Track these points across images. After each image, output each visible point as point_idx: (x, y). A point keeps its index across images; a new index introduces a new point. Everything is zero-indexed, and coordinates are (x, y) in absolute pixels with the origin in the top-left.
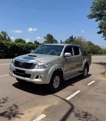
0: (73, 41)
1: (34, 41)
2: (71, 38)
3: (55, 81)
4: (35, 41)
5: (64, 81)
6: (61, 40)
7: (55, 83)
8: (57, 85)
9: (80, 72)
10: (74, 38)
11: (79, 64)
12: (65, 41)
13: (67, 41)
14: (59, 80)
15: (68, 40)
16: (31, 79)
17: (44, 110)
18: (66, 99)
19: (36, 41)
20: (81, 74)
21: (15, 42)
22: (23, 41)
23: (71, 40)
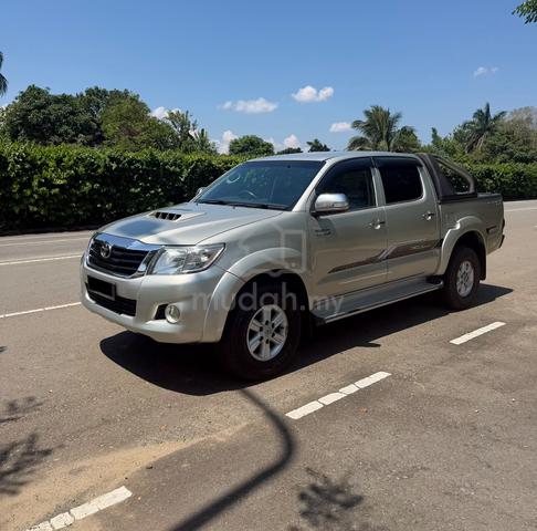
0: (492, 130)
1: (310, 143)
2: (483, 116)
3: (261, 329)
4: (313, 141)
5: (319, 324)
6: (434, 130)
7: (259, 336)
8: (272, 345)
9: (432, 279)
10: (496, 118)
11: (414, 245)
12: (455, 134)
13: (460, 132)
14: (285, 324)
15: (464, 127)
16: (136, 321)
17: (146, 464)
18: (288, 415)
19: (316, 141)
20: (434, 287)
21: (232, 150)
22: (263, 146)
23: (479, 127)
